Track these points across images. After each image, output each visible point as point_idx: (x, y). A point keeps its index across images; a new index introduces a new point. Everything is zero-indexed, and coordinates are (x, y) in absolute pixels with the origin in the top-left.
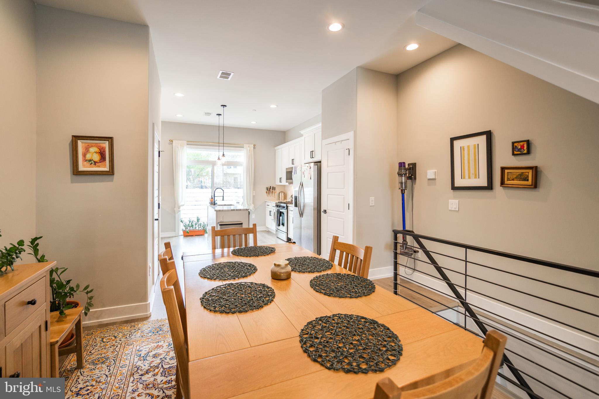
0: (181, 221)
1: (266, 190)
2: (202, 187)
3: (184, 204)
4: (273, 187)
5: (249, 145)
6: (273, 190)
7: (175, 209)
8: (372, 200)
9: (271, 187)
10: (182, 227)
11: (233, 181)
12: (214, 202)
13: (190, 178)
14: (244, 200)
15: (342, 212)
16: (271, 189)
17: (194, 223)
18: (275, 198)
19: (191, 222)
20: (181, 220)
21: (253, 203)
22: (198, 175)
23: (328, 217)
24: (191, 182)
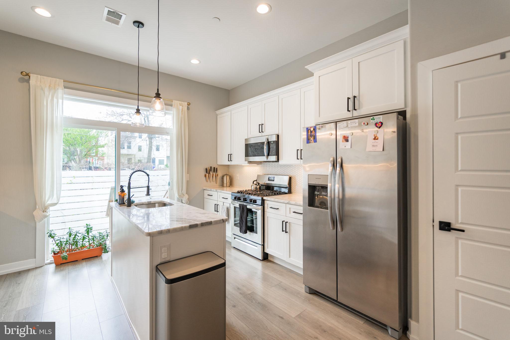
0: (50, 236)
1: (204, 173)
2: (90, 169)
3: (56, 202)
4: (214, 168)
5: (181, 102)
6: (214, 172)
7: (35, 213)
9: (211, 167)
10: (52, 246)
11: (126, 161)
12: (128, 199)
13: (75, 158)
16: (211, 171)
17: (80, 237)
18: (216, 183)
19: (74, 236)
20: (49, 234)
22: (85, 155)
24: (77, 163)
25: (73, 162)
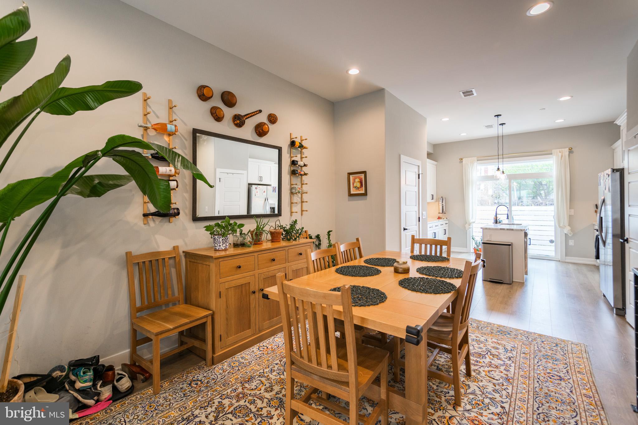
0: (473, 238)
1: (594, 209)
3: (474, 221)
5: (560, 150)
7: (466, 226)
12: (497, 220)
21: (569, 225)
23: (631, 249)
25: (538, 197)
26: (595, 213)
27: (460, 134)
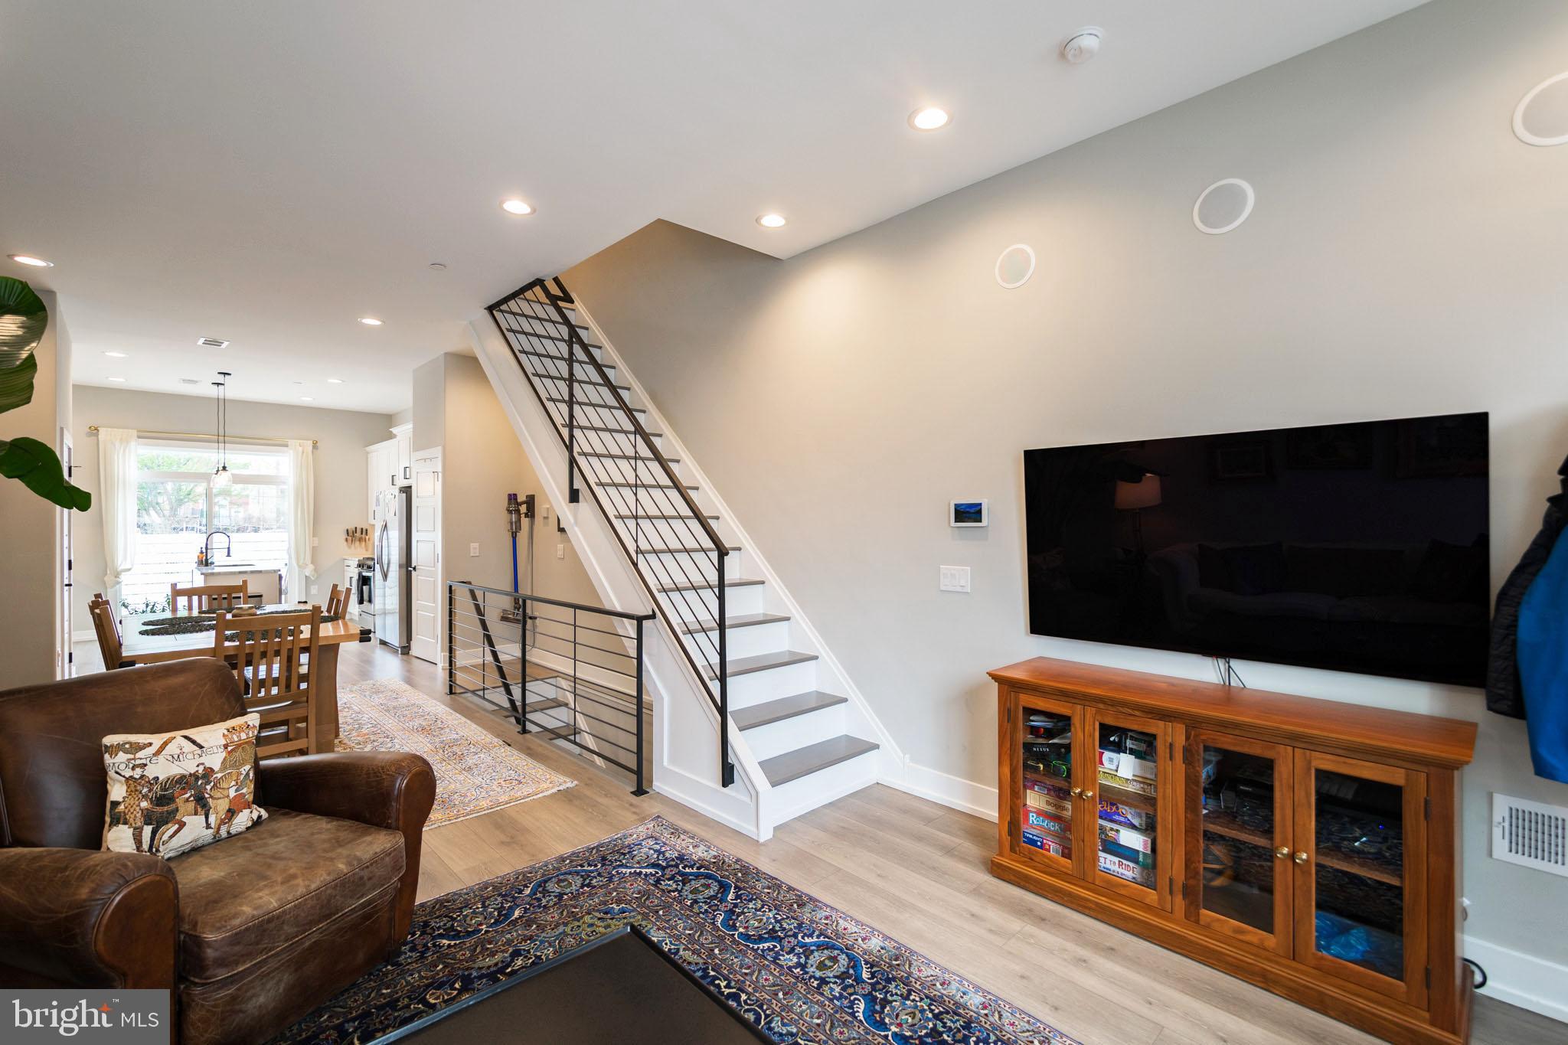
0: (124, 605)
1: (345, 536)
3: (129, 567)
4: (362, 529)
5: (301, 441)
6: (362, 534)
7: (106, 579)
8: (475, 548)
9: (356, 528)
12: (207, 560)
14: (290, 558)
15: (432, 567)
16: (356, 533)
17: (158, 608)
18: (367, 550)
21: (312, 563)
23: (419, 577)
25: (152, 512)
26: (345, 543)
27: (107, 378)
